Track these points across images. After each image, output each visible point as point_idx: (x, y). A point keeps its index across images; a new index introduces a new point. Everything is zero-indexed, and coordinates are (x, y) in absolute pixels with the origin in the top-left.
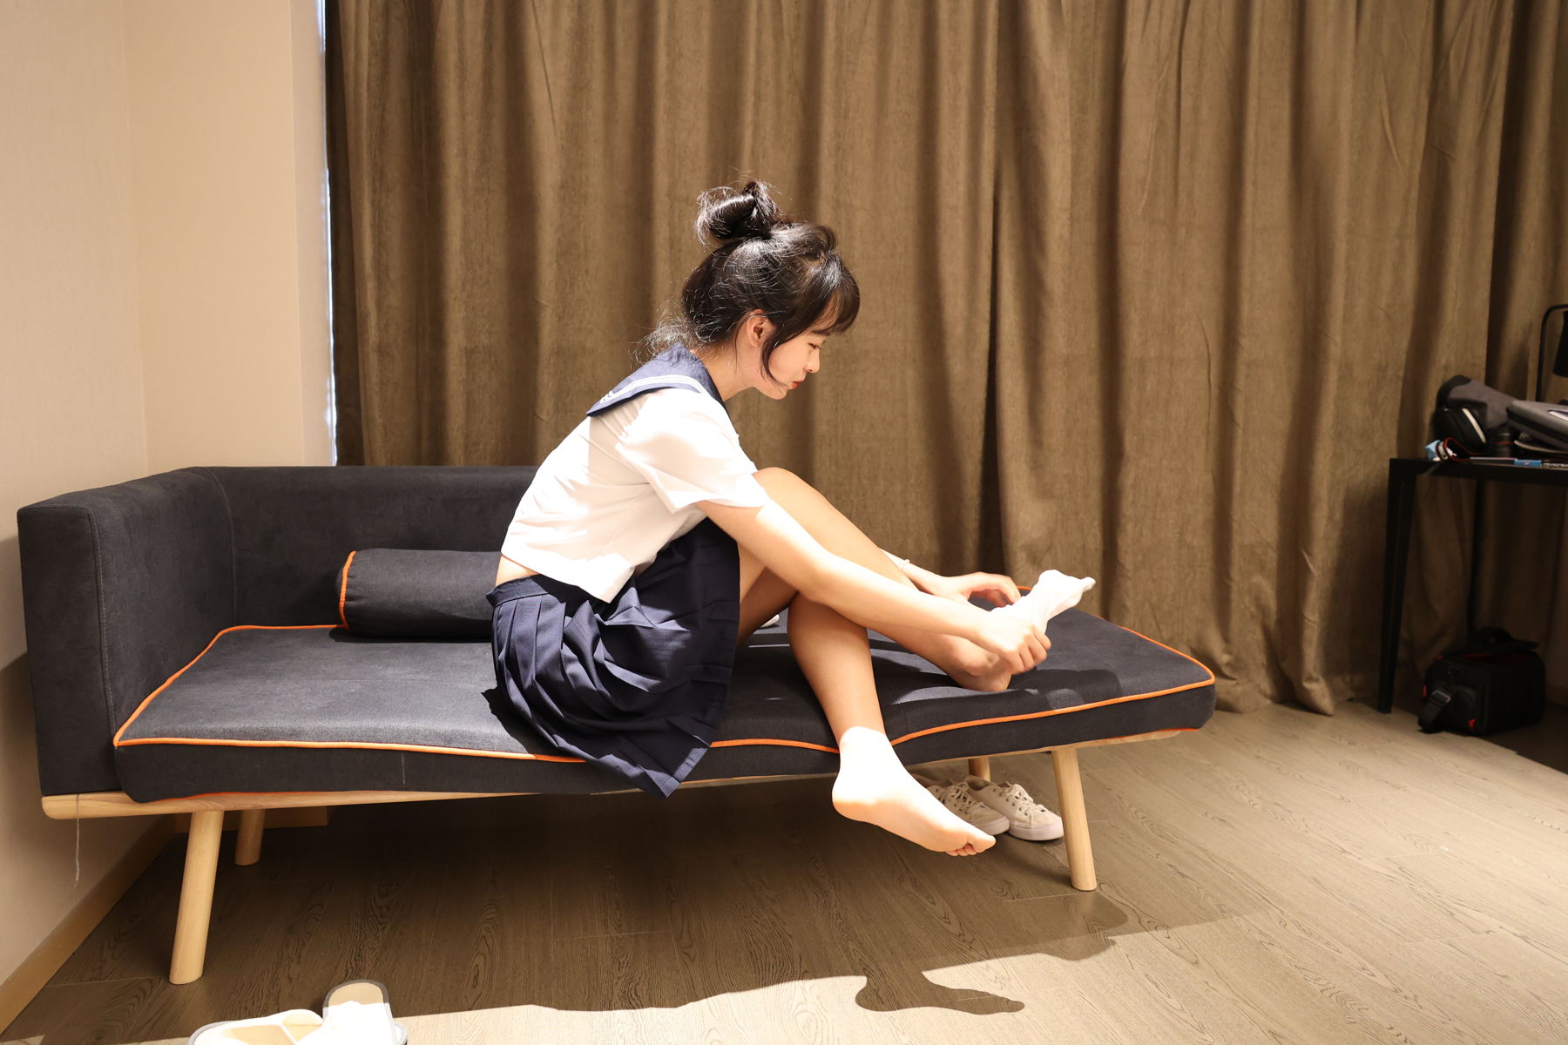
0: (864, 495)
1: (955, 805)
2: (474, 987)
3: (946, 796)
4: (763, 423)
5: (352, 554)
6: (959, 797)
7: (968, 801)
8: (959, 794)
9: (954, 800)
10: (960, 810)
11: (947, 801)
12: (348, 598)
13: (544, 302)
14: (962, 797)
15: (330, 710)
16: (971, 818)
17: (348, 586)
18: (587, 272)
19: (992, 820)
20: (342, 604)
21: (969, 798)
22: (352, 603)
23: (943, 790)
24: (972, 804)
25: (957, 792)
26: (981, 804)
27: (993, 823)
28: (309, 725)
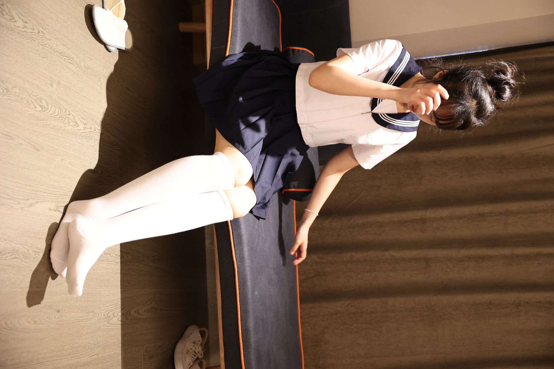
0: (357, 332)
1: (191, 349)
2: (127, 88)
3: (196, 344)
4: (391, 273)
5: (313, 54)
6: (196, 353)
7: (194, 357)
8: (197, 353)
9: (194, 349)
10: (189, 351)
11: (194, 344)
12: (293, 50)
13: (442, 152)
14: (195, 354)
15: (244, 21)
16: (184, 355)
17: (298, 50)
18: (461, 177)
19: (183, 365)
20: (291, 48)
21: (195, 358)
22: (291, 52)
23: (199, 344)
24: (192, 359)
25: (198, 352)
26: (191, 364)
27: (181, 365)
28: (240, 11)
